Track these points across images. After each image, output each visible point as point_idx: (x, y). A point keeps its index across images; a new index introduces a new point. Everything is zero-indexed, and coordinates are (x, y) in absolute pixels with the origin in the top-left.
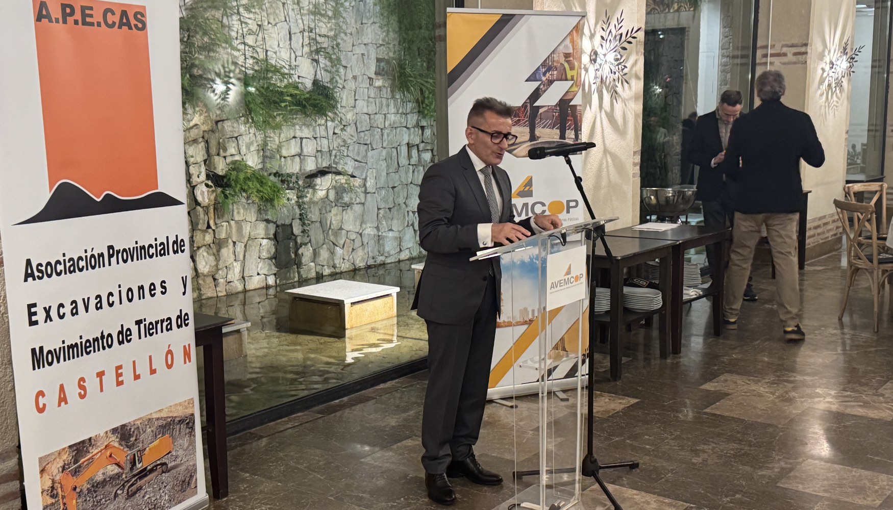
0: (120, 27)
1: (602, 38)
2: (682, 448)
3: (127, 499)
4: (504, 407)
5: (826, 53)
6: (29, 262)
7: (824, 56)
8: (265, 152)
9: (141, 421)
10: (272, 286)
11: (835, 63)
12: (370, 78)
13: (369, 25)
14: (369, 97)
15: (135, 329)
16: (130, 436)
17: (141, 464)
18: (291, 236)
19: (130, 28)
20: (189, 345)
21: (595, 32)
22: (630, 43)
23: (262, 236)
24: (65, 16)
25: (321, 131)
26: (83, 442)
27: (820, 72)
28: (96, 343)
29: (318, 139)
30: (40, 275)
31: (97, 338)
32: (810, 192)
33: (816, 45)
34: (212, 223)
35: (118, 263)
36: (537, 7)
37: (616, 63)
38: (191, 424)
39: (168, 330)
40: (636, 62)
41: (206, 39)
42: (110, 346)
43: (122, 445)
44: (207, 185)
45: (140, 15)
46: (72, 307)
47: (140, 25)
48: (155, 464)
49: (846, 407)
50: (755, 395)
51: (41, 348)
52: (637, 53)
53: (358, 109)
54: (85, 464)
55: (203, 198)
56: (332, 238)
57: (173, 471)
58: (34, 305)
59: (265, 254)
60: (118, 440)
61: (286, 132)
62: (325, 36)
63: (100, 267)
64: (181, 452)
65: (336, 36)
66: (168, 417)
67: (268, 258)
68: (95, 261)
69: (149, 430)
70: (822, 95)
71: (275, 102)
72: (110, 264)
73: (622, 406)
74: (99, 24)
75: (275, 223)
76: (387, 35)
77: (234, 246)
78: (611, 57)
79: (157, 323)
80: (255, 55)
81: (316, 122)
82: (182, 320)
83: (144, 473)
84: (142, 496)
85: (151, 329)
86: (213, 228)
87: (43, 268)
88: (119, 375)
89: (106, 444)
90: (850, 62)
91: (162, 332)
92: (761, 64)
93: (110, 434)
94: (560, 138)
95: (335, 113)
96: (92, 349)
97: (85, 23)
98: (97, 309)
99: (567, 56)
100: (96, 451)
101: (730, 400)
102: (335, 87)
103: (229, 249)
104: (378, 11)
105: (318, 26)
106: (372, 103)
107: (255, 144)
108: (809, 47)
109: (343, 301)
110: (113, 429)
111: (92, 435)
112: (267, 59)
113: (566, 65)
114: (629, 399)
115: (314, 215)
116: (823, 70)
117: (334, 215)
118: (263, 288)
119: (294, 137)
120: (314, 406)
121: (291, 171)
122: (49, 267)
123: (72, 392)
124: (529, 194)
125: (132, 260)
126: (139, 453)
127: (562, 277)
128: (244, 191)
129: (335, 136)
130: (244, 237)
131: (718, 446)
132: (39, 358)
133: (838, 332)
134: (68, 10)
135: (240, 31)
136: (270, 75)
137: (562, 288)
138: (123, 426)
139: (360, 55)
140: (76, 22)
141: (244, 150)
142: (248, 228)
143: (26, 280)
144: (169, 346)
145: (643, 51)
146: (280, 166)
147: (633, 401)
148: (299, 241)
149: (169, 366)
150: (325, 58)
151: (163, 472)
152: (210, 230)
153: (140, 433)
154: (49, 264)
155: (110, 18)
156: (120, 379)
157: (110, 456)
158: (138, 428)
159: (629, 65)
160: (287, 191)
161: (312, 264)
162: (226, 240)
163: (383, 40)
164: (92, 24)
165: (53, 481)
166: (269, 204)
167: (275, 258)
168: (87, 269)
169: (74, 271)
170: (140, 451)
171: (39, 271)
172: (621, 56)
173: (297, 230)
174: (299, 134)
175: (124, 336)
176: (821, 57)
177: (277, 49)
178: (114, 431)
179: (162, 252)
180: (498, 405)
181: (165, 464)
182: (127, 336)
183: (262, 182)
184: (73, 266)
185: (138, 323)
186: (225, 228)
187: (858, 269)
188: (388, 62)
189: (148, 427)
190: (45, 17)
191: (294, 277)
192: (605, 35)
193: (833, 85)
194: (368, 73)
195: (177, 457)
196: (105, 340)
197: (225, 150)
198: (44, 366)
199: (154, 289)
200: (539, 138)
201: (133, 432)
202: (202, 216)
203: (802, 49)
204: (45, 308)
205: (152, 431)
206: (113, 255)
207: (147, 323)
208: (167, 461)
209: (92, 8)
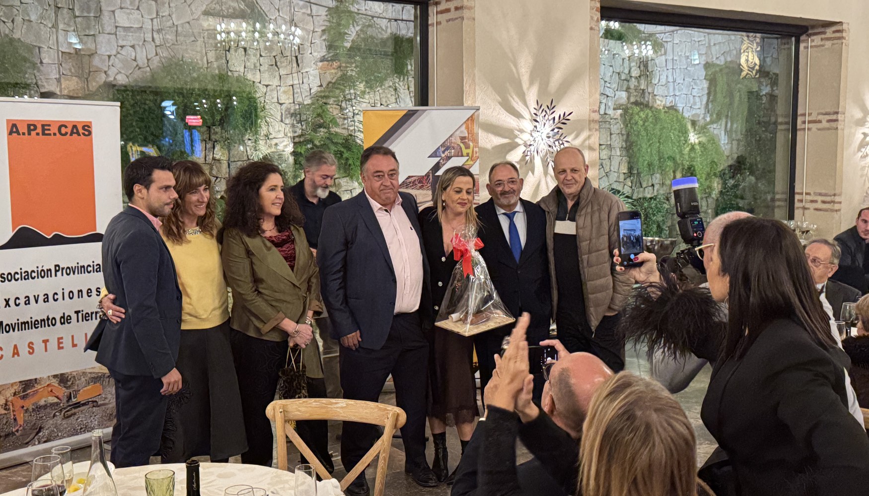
0: (71, 135)
1: (535, 121)
3: (63, 419)
9: (77, 373)
15: (74, 316)
16: (68, 381)
17: (76, 399)
19: (79, 135)
22: (564, 123)
24: (30, 131)
26: (31, 380)
27: (859, 136)
28: (43, 322)
30: (3, 280)
31: (43, 319)
33: (851, 113)
35: (62, 275)
40: (590, 137)
42: (54, 325)
43: (60, 386)
45: (87, 127)
46: (26, 300)
47: (86, 133)
48: (87, 401)
54: (31, 393)
57: (104, 407)
60: (57, 382)
63: (48, 277)
68: (44, 273)
69: (83, 379)
72: (56, 276)
74: (55, 134)
78: (544, 135)
79: (92, 313)
84: (75, 419)
85: (87, 317)
87: (5, 276)
88: (59, 343)
89: (48, 383)
92: (800, 130)
93: (51, 378)
96: (39, 325)
97: (44, 134)
98: (45, 302)
99: (463, 138)
100: (39, 387)
108: (840, 115)
111: (38, 377)
116: (865, 134)
122: (9, 276)
125: (74, 274)
138: (62, 375)
151: (94, 406)
153: (75, 380)
154: (9, 273)
155: (63, 130)
156: (61, 345)
157: (51, 391)
158: (74, 377)
165: (7, 401)
168: (38, 278)
169: (28, 278)
170: (75, 391)
171: (2, 277)
175: (66, 320)
178: (55, 376)
181: (96, 401)
182: (67, 320)
184: (28, 276)
185: (77, 312)
189: (82, 377)
190: (15, 132)
192: (537, 118)
195: (106, 398)
196: (50, 321)
198: (2, 333)
199: (91, 292)
201: (70, 379)
203: (834, 116)
204: (5, 300)
205: (86, 380)
206: (58, 271)
207: (84, 313)
208: (98, 400)
209: (49, 125)
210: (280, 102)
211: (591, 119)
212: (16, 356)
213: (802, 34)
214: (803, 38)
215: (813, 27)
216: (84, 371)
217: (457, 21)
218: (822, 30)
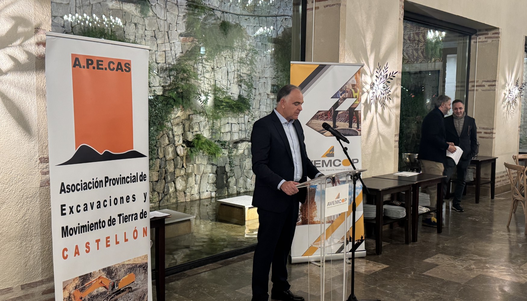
0: (117, 70)
1: (377, 76)
2: (406, 293)
4: (316, 266)
5: (507, 85)
6: (63, 184)
7: (506, 87)
8: (214, 131)
9: (119, 265)
10: (214, 197)
11: (511, 90)
12: (268, 94)
13: (268, 68)
14: (267, 104)
15: (117, 219)
16: (112, 272)
17: (118, 287)
18: (225, 172)
19: (122, 71)
20: (146, 227)
21: (373, 73)
22: (392, 79)
23: (210, 172)
24: (88, 65)
25: (241, 120)
26: (87, 275)
27: (504, 95)
28: (96, 225)
29: (240, 124)
30: (68, 190)
31: (97, 222)
32: (497, 158)
33: (500, 81)
34: (184, 165)
35: (110, 185)
36: (341, 61)
37: (384, 89)
38: (145, 268)
39: (135, 219)
40: (396, 89)
41: (185, 75)
42: (104, 227)
43: (108, 277)
44: (182, 146)
45: (128, 65)
46: (84, 207)
47: (127, 69)
48: (125, 287)
49: (501, 275)
50: (452, 266)
51: (67, 227)
52: (397, 84)
53: (261, 109)
54: (87, 286)
55: (181, 152)
56: (246, 174)
57: (135, 291)
58: (64, 205)
59: (211, 181)
60: (105, 274)
61: (224, 121)
62: (245, 73)
63: (100, 187)
64: (139, 282)
65: (251, 73)
66: (133, 264)
67: (212, 183)
68: (98, 184)
69: (122, 270)
70: (504, 107)
71: (219, 106)
72: (106, 186)
73: (379, 269)
74: (106, 69)
75: (216, 165)
76: (277, 73)
77: (195, 176)
78: (381, 86)
79: (129, 216)
80: (209, 83)
81: (239, 115)
82: (143, 215)
83: (119, 292)
85: (126, 219)
86: (185, 167)
87: (70, 187)
88: (107, 242)
89: (99, 276)
90: (520, 90)
91: (132, 220)
92: (471, 90)
93: (101, 271)
94: (349, 127)
95: (249, 112)
96: (94, 228)
97: (98, 68)
98: (98, 208)
99: (353, 86)
100: (94, 280)
101: (438, 268)
102: (249, 99)
103: (193, 178)
104: (273, 61)
105: (242, 69)
106: (268, 106)
107: (208, 126)
108: (496, 82)
109: (244, 206)
110: (103, 269)
111: (92, 271)
112: (215, 85)
113: (353, 90)
114: (384, 265)
115: (236, 162)
116: (505, 94)
117: (247, 162)
118: (209, 198)
119: (228, 123)
120: (219, 260)
121: (226, 140)
122: (73, 187)
123: (82, 249)
124: (332, 155)
125: (118, 184)
126: (117, 281)
127: (334, 199)
128: (202, 149)
129: (249, 123)
130: (200, 173)
131: (426, 293)
132: (66, 232)
133: (506, 234)
134: (90, 62)
135: (202, 71)
136: (217, 92)
137: (334, 205)
138: (109, 268)
139: (263, 83)
140: (94, 68)
141: (202, 129)
142: (203, 168)
143: (61, 193)
144: (136, 227)
145: (400, 83)
146: (220, 138)
147: (385, 266)
148: (228, 175)
149: (135, 238)
150: (245, 84)
151: (129, 292)
152: (183, 168)
153: (118, 271)
154: (73, 185)
155: (112, 66)
156: (108, 244)
157: (101, 282)
158: (117, 269)
159: (392, 91)
160: (223, 150)
161: (235, 187)
162: (191, 173)
163: (275, 76)
164: (102, 69)
165: (70, 294)
166: (214, 156)
167: (216, 183)
168: (93, 188)
169: (86, 189)
171: (68, 188)
172: (387, 86)
173: (228, 169)
174: (230, 121)
175: (112, 222)
176: (504, 87)
177: (221, 80)
178: (104, 270)
179: (134, 180)
180: (313, 265)
181: (131, 288)
183: (210, 145)
184: (86, 186)
185: (119, 215)
186: (191, 167)
187: (517, 201)
188: (278, 86)
189: (122, 268)
190: (77, 65)
191: (225, 193)
192: (377, 75)
193: (511, 102)
194: (267, 92)
195: (137, 284)
196: (101, 224)
197: (193, 129)
198: (68, 236)
199: (129, 199)
200: (338, 127)
201: (114, 271)
202: (180, 161)
203: (493, 83)
204: (70, 207)
205: (124, 271)
206: (107, 182)
207: (124, 216)
208: (132, 286)
209: (102, 61)
211: (398, 77)
212: (77, 255)
213: (473, 34)
214: (473, 37)
215: (480, 30)
216: (123, 263)
217: (335, 6)
218: (486, 32)
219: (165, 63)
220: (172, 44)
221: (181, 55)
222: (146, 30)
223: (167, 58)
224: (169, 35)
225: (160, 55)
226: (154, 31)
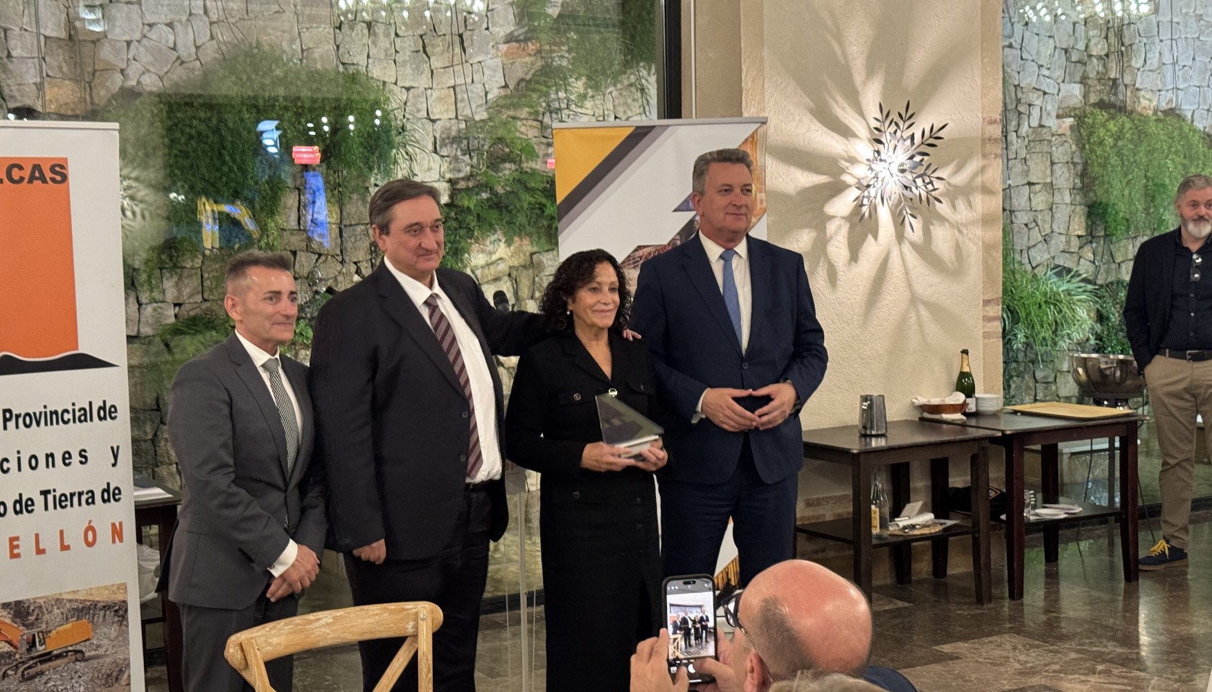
0: (30, 181)
1: (877, 141)
3: (21, 682)
9: (45, 600)
15: (39, 500)
16: (28, 614)
17: (44, 647)
19: (45, 181)
35: (17, 427)
38: (121, 612)
39: (88, 503)
42: (2, 515)
43: (16, 623)
45: (59, 169)
47: (58, 178)
48: (65, 650)
52: (984, 156)
57: (92, 661)
60: (10, 616)
64: (105, 642)
66: (86, 600)
69: (56, 611)
72: (5, 429)
74: (2, 181)
79: (72, 495)
82: (111, 494)
83: (47, 657)
84: (43, 681)
85: (63, 501)
88: (12, 547)
91: (80, 505)
110: (4, 604)
125: (38, 425)
126: (40, 634)
138: (18, 603)
149: (90, 544)
151: (77, 660)
153: (43, 612)
155: (16, 174)
156: (16, 551)
158: (41, 607)
170: (42, 632)
175: (23, 505)
178: (6, 606)
179: (83, 418)
181: (81, 652)
182: (27, 506)
185: (45, 493)
192: (880, 136)
195: (98, 646)
199: (70, 458)
201: (33, 610)
205: (62, 613)
206: (10, 419)
207: (58, 494)
208: (84, 650)
210: (432, 117)
211: (987, 136)
216: (59, 597)
219: (457, 117)
220: (475, 66)
221: (503, 92)
222: (397, 35)
223: (459, 105)
224: (466, 44)
225: (439, 99)
226: (421, 36)
